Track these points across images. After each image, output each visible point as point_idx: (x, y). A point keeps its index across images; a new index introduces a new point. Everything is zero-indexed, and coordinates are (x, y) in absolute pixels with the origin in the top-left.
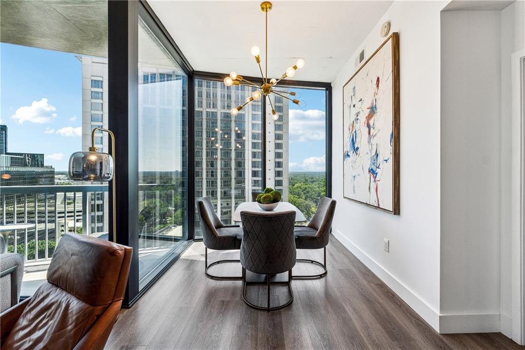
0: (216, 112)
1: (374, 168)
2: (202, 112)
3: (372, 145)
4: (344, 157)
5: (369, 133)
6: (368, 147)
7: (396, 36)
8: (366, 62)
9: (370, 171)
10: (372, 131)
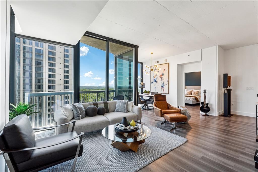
1: (163, 86)
4: (151, 83)
5: (161, 79)
6: (161, 82)
7: (169, 64)
8: (160, 65)
9: (161, 86)
10: (162, 79)
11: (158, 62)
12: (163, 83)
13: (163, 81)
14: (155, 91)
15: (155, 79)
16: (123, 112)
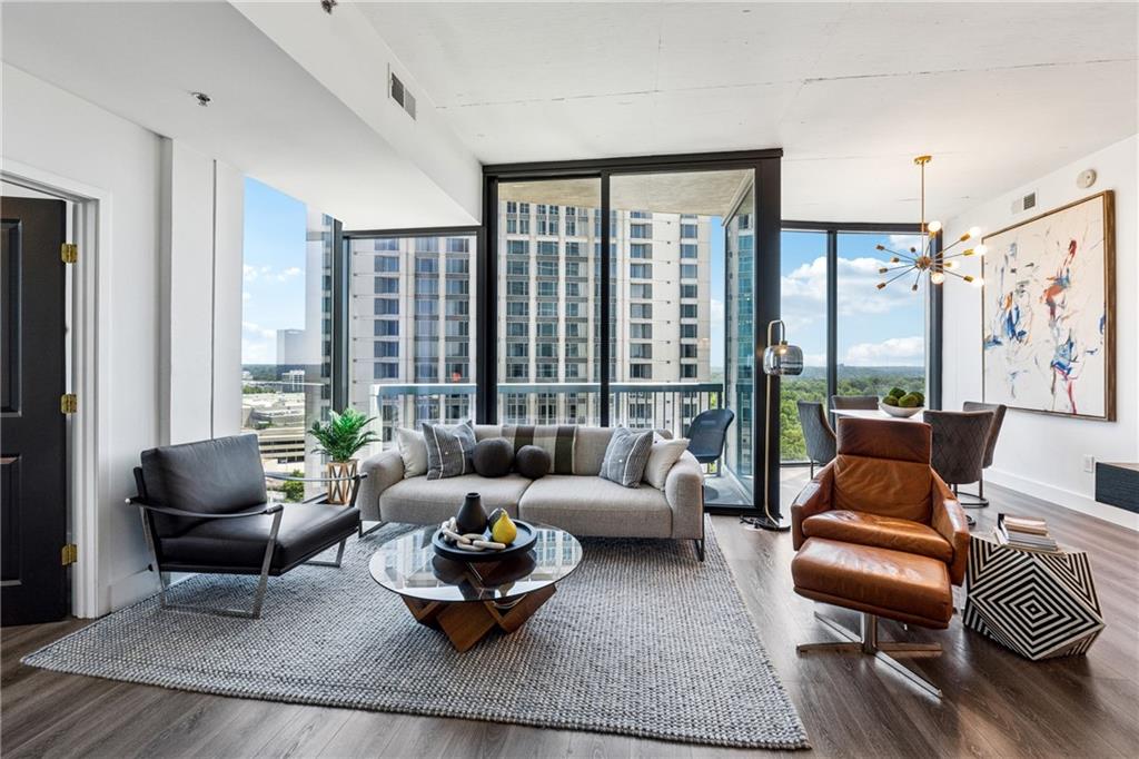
0: (556, 243)
1: (1064, 361)
2: (527, 243)
3: (1058, 329)
4: (985, 344)
5: (1053, 313)
6: (1048, 333)
7: (1110, 198)
8: (1046, 215)
9: (1053, 366)
10: (1058, 311)
11: (1030, 202)
12: (1063, 340)
13: (1064, 326)
14: (1009, 394)
15: (1010, 319)
16: (618, 483)
